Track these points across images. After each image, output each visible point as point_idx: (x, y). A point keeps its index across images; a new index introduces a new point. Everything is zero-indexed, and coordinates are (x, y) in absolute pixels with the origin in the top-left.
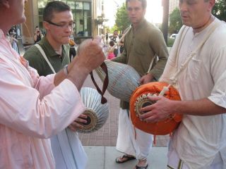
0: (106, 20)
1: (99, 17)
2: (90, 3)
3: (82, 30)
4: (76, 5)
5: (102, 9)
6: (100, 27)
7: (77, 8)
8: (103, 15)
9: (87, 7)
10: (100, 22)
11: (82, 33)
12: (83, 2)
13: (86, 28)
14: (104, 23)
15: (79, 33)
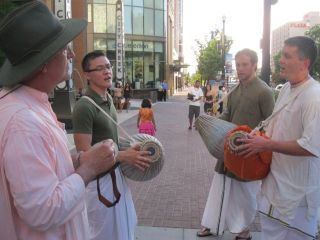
0: (186, 66)
1: (175, 61)
2: (163, 43)
3: (152, 79)
4: (144, 47)
5: (180, 50)
6: (176, 75)
7: (146, 50)
8: (181, 59)
9: (159, 49)
10: (176, 69)
11: (152, 84)
12: (154, 42)
13: (157, 76)
14: (182, 70)
15: (148, 83)
